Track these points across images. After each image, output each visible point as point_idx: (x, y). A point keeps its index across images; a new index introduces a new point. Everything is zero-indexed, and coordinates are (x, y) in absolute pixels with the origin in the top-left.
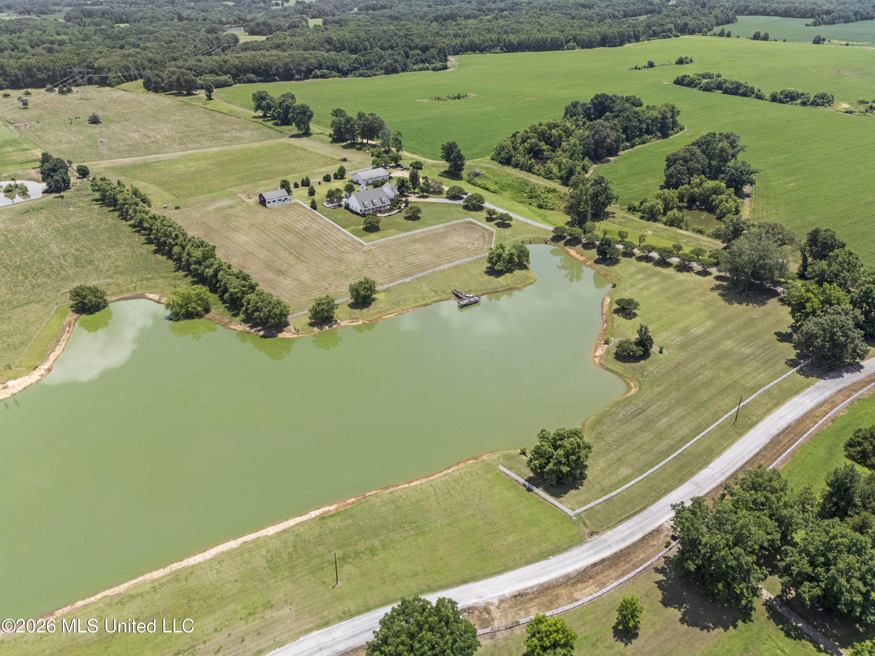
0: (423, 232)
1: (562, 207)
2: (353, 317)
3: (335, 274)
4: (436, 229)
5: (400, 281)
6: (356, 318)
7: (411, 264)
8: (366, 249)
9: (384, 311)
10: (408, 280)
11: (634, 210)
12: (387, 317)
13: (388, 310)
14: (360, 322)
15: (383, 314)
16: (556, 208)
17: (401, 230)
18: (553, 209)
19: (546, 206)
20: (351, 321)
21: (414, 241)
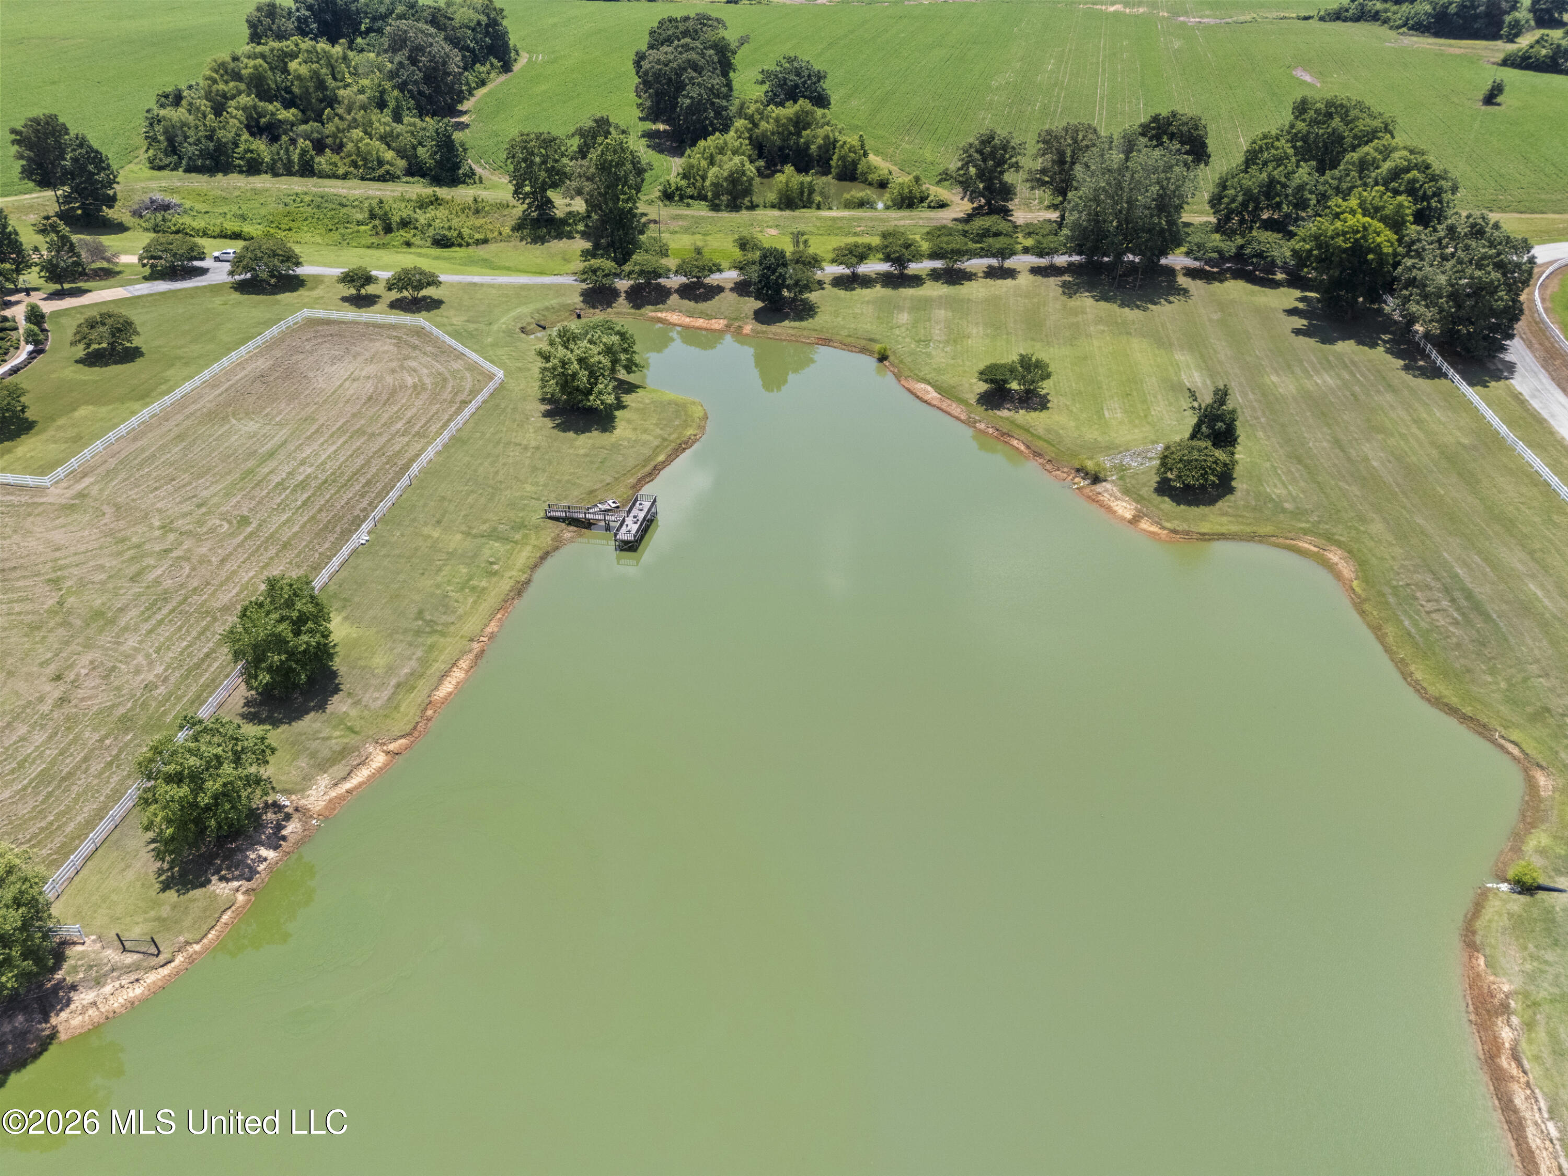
0: (213, 384)
1: (507, 230)
2: (325, 753)
3: (34, 628)
4: (241, 365)
5: (345, 551)
6: (343, 753)
7: (303, 485)
8: (57, 495)
9: (415, 675)
10: (362, 536)
11: (682, 198)
12: (447, 687)
13: (425, 662)
14: (379, 759)
15: (423, 687)
16: (490, 236)
17: (122, 400)
18: (485, 241)
19: (460, 235)
20: (339, 770)
21: (215, 416)
